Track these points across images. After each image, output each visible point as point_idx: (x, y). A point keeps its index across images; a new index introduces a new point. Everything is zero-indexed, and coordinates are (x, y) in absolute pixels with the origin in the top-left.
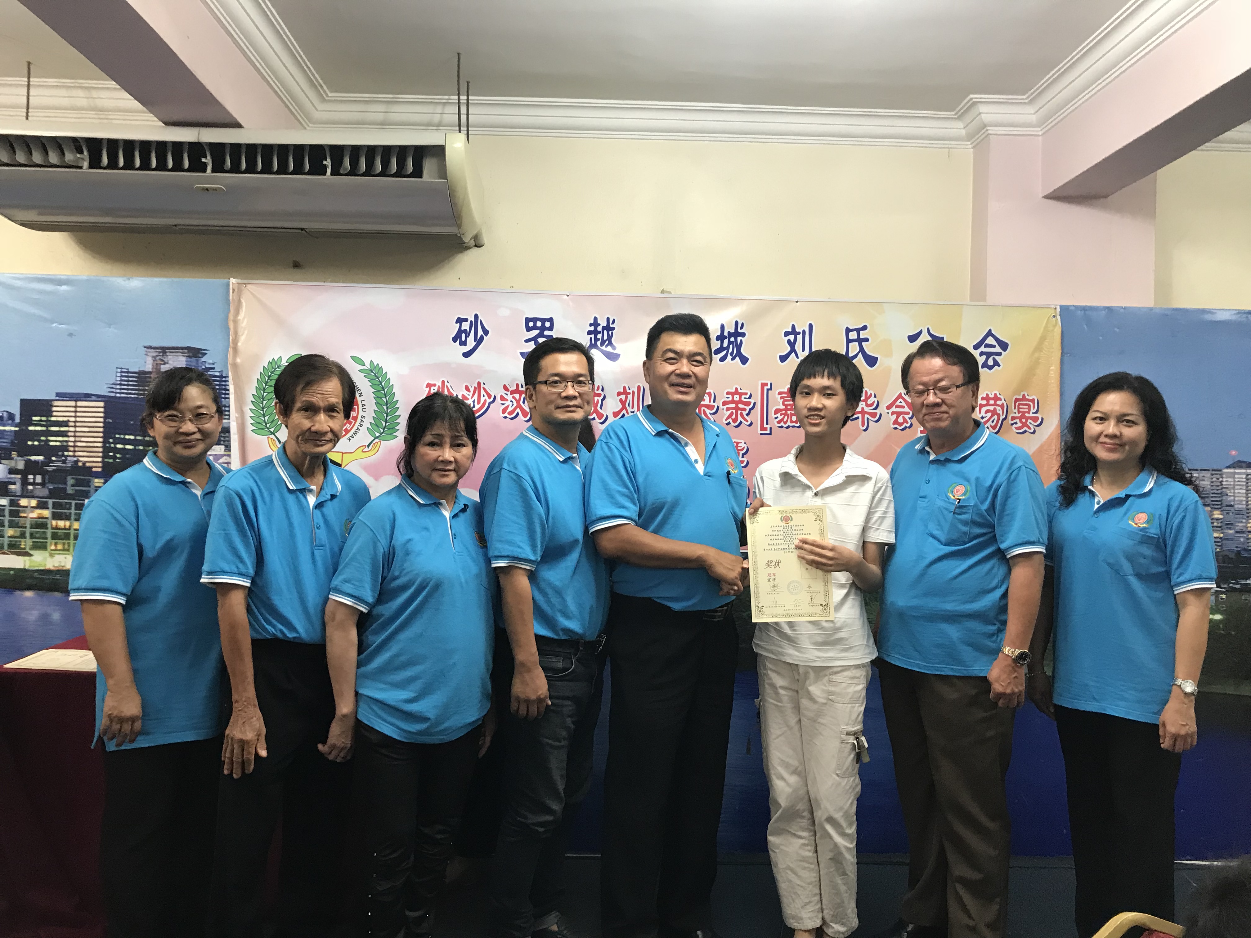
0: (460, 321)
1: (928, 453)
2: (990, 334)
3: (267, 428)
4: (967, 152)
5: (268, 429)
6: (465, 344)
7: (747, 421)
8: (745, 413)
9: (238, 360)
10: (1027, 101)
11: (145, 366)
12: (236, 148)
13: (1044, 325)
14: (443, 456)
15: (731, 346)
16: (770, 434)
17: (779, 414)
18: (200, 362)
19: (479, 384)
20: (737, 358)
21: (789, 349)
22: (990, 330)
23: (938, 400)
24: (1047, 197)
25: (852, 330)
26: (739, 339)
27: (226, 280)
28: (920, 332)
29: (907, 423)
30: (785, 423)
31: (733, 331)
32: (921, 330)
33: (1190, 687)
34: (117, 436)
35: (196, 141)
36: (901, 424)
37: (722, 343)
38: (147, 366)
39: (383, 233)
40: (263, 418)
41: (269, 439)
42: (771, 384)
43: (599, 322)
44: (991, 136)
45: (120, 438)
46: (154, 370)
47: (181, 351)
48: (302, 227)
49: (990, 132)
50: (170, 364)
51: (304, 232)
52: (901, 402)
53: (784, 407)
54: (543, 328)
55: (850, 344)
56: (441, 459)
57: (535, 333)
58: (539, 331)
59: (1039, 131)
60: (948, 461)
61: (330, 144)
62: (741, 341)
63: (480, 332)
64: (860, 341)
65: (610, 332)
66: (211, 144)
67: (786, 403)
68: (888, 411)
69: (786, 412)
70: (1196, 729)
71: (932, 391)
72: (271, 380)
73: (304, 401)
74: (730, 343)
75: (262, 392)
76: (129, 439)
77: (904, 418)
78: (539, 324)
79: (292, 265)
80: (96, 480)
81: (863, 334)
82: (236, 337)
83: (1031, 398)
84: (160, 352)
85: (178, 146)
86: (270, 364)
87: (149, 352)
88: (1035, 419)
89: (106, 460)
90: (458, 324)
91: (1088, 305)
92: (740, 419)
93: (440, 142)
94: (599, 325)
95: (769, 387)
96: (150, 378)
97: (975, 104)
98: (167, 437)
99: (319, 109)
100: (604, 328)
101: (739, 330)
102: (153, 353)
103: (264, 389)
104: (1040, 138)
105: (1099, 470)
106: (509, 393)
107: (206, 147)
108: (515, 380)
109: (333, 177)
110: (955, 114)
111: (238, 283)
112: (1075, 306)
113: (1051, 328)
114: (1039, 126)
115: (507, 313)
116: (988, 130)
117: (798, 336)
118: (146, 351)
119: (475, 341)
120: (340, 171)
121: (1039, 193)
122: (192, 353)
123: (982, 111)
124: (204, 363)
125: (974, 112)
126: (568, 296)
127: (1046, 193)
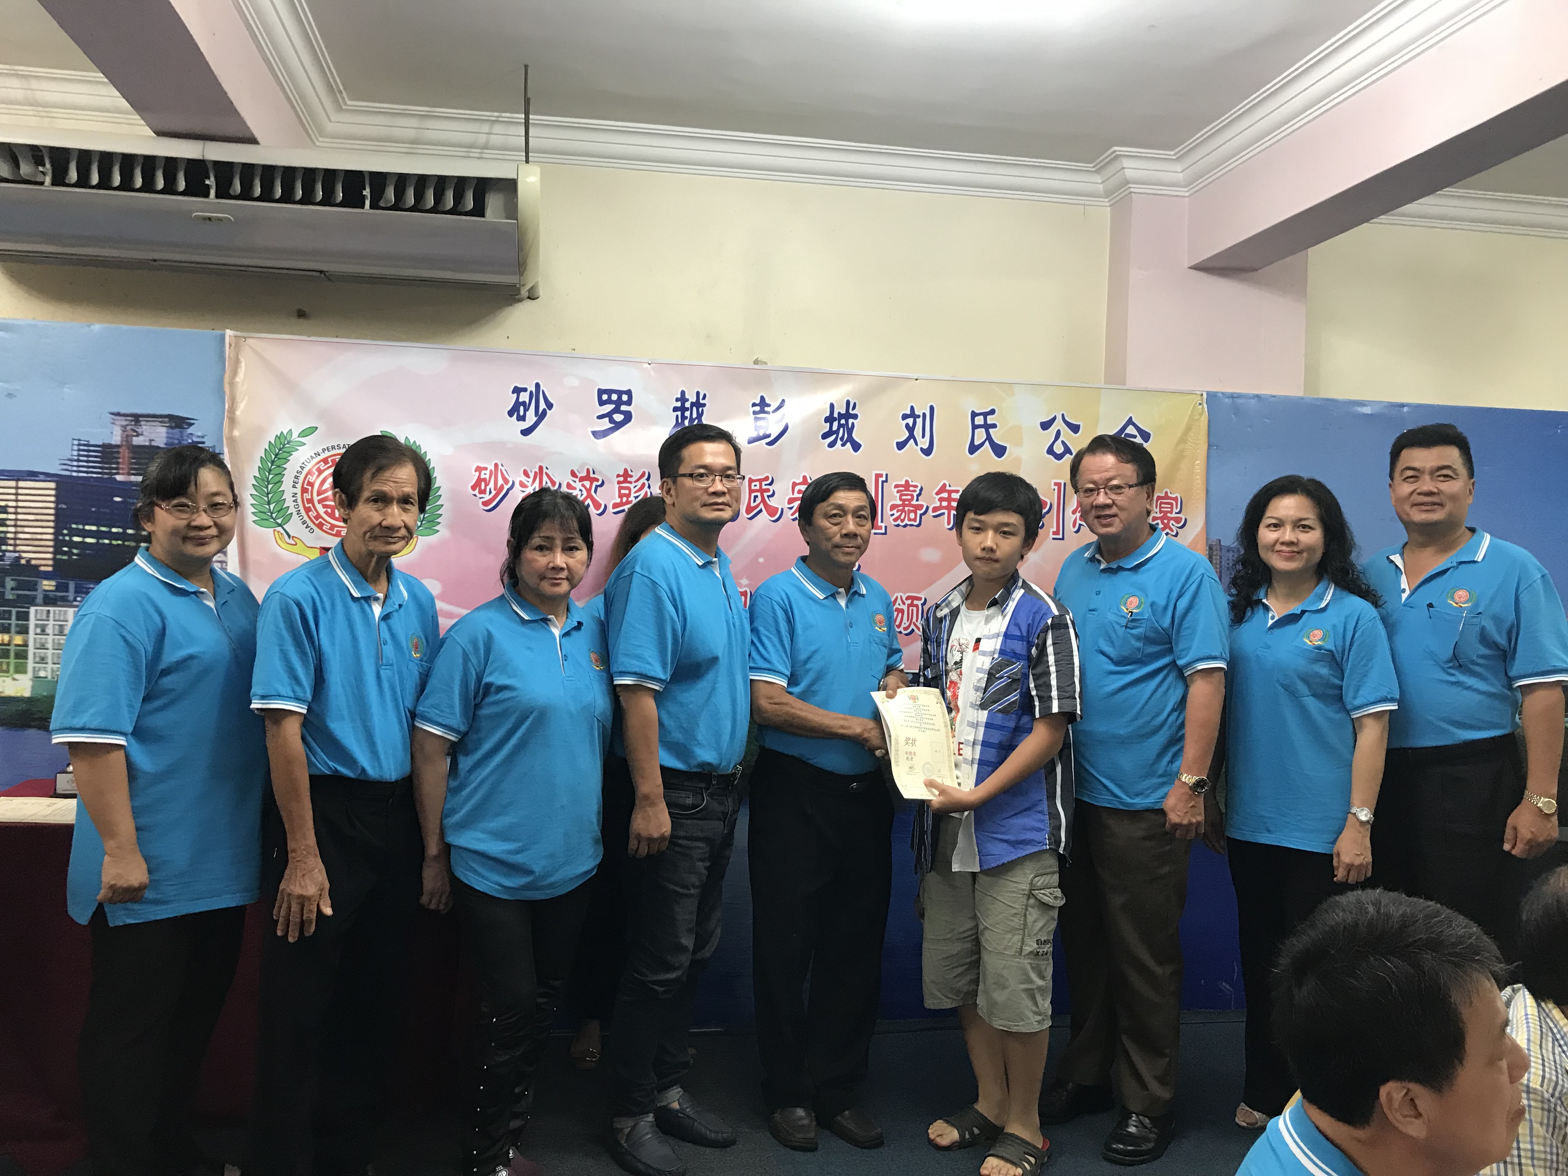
0: (517, 390)
2: (1130, 422)
3: (272, 518)
4: (1103, 211)
5: (274, 520)
6: (524, 420)
9: (236, 433)
10: (1175, 157)
11: (112, 438)
12: (248, 170)
13: (1189, 413)
15: (841, 430)
16: (885, 533)
17: (895, 511)
18: (185, 434)
19: (541, 468)
20: (849, 444)
21: (907, 434)
22: (1131, 418)
23: (1109, 501)
24: (1193, 267)
25: (979, 414)
26: (851, 421)
27: (222, 332)
28: (1054, 419)
30: (902, 521)
31: (843, 411)
32: (1055, 416)
33: (1365, 815)
34: (74, 526)
35: (200, 157)
37: (831, 427)
38: (114, 438)
39: (424, 280)
40: (267, 507)
41: (276, 532)
42: (887, 475)
43: (687, 397)
44: (1133, 194)
45: (77, 529)
46: (124, 443)
47: (160, 420)
48: (320, 268)
49: (1132, 190)
50: (146, 436)
51: (323, 275)
53: (901, 503)
54: (619, 402)
55: (976, 431)
57: (610, 407)
58: (614, 406)
59: (1184, 192)
61: (370, 170)
62: (853, 424)
63: (543, 405)
64: (987, 427)
65: (700, 409)
66: (216, 163)
67: (903, 497)
69: (904, 508)
70: (1371, 860)
71: (1102, 490)
72: (279, 459)
74: (840, 426)
75: (267, 474)
76: (90, 531)
78: (614, 397)
79: (296, 314)
80: (45, 582)
81: (990, 420)
82: (233, 404)
83: (1174, 496)
84: (131, 421)
85: (171, 164)
86: (277, 439)
87: (118, 420)
88: (1178, 520)
89: (59, 557)
90: (515, 395)
91: (1237, 391)
93: (512, 176)
94: (688, 400)
95: (884, 479)
96: (118, 452)
97: (1118, 156)
99: (333, 121)
100: (693, 404)
101: (851, 411)
102: (122, 421)
103: (270, 471)
104: (1187, 199)
105: (1274, 581)
106: (577, 480)
107: (210, 166)
108: (584, 464)
109: (372, 211)
110: (1093, 167)
111: (236, 336)
112: (1223, 393)
113: (1197, 417)
114: (1186, 187)
115: (575, 382)
116: (1130, 188)
117: (917, 420)
118: (113, 419)
119: (536, 416)
120: (382, 204)
121: (1186, 263)
122: (175, 422)
123: (1124, 166)
124: (190, 436)
125: (1116, 167)
126: (649, 364)
127: (1193, 263)
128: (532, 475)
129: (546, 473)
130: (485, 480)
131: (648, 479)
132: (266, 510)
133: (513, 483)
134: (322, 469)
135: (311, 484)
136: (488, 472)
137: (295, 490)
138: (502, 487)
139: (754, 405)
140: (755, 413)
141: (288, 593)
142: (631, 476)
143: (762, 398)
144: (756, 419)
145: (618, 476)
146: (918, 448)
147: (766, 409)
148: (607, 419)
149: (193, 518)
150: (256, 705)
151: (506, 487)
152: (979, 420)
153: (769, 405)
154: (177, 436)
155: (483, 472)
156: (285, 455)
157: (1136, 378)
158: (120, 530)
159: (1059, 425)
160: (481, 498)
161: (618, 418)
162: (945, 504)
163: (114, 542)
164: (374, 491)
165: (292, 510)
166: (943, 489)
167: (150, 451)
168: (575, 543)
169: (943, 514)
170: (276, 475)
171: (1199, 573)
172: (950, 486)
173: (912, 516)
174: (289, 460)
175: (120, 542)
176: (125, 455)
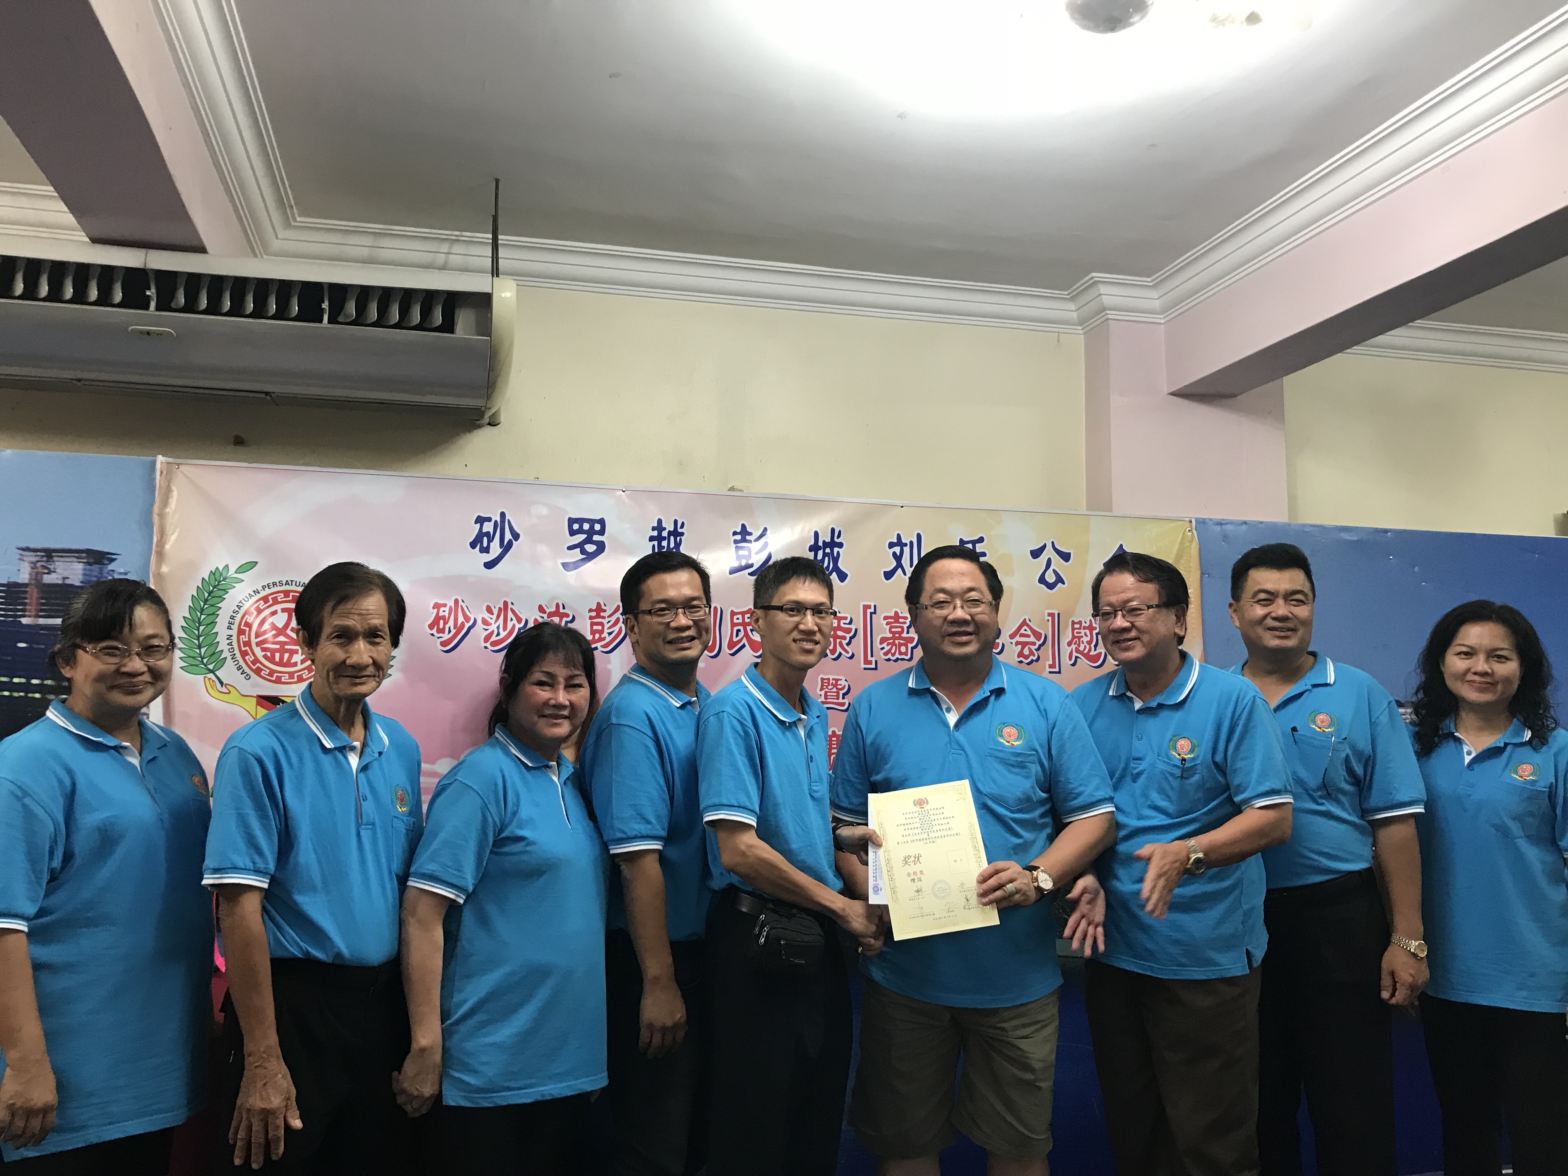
0: (480, 520)
3: (203, 664)
4: (1077, 340)
5: (205, 665)
6: (488, 552)
7: (847, 652)
8: (844, 642)
9: (165, 569)
11: (18, 575)
12: (194, 281)
13: (1179, 540)
14: (555, 699)
15: (827, 558)
16: (876, 669)
17: (886, 643)
18: (106, 571)
19: (506, 603)
21: (895, 564)
24: (1173, 394)
26: (836, 550)
27: (152, 458)
28: (1044, 546)
29: (1034, 655)
30: (893, 655)
31: (828, 540)
32: (1045, 544)
35: (142, 266)
36: (1026, 657)
38: (21, 576)
39: (383, 403)
40: (198, 651)
42: (875, 606)
43: (664, 525)
44: (1110, 321)
46: (33, 582)
47: (76, 555)
48: (270, 391)
49: (1110, 316)
50: (58, 573)
51: (268, 397)
52: (1025, 630)
53: (891, 635)
54: (591, 532)
56: (553, 702)
57: (582, 537)
58: (586, 536)
59: (1161, 318)
61: (331, 282)
62: (838, 553)
63: (508, 536)
65: (678, 538)
66: (159, 273)
67: (893, 630)
68: (1011, 641)
69: (894, 642)
72: (213, 597)
74: (825, 555)
75: (199, 614)
77: (1029, 649)
78: (586, 526)
79: (233, 440)
82: (162, 537)
85: (107, 273)
86: (212, 576)
87: (27, 556)
90: (478, 525)
91: (1224, 518)
92: (839, 649)
93: (487, 289)
94: (665, 529)
95: (872, 610)
96: (26, 592)
97: (1096, 283)
98: (100, 678)
99: (279, 237)
100: (670, 532)
101: (836, 540)
102: (31, 557)
104: (1162, 326)
107: (152, 275)
108: (553, 599)
109: (333, 326)
110: (1068, 295)
111: (167, 463)
112: (1211, 520)
113: (1188, 544)
114: (1162, 313)
115: (544, 511)
116: (1107, 314)
117: (905, 548)
118: (21, 555)
119: (501, 548)
120: (340, 319)
121: (1165, 390)
122: (93, 558)
123: (1102, 293)
124: (111, 572)
125: (1092, 293)
126: (624, 491)
127: (1174, 389)
128: (496, 612)
129: (511, 609)
130: (443, 617)
132: (196, 655)
133: (475, 620)
134: (262, 608)
136: (447, 609)
137: (230, 632)
138: (463, 625)
139: (735, 533)
140: (736, 542)
142: (605, 611)
143: (743, 526)
144: (737, 547)
145: (590, 610)
147: (748, 538)
148: (578, 550)
149: (124, 662)
150: (208, 880)
151: (467, 625)
153: (750, 534)
154: (96, 574)
155: (442, 609)
156: (220, 593)
157: (1122, 504)
158: (23, 680)
159: (1049, 553)
160: (438, 638)
161: (590, 548)
163: (16, 694)
164: (336, 626)
165: (226, 654)
167: (65, 591)
173: (903, 649)
175: (22, 694)
176: (33, 595)
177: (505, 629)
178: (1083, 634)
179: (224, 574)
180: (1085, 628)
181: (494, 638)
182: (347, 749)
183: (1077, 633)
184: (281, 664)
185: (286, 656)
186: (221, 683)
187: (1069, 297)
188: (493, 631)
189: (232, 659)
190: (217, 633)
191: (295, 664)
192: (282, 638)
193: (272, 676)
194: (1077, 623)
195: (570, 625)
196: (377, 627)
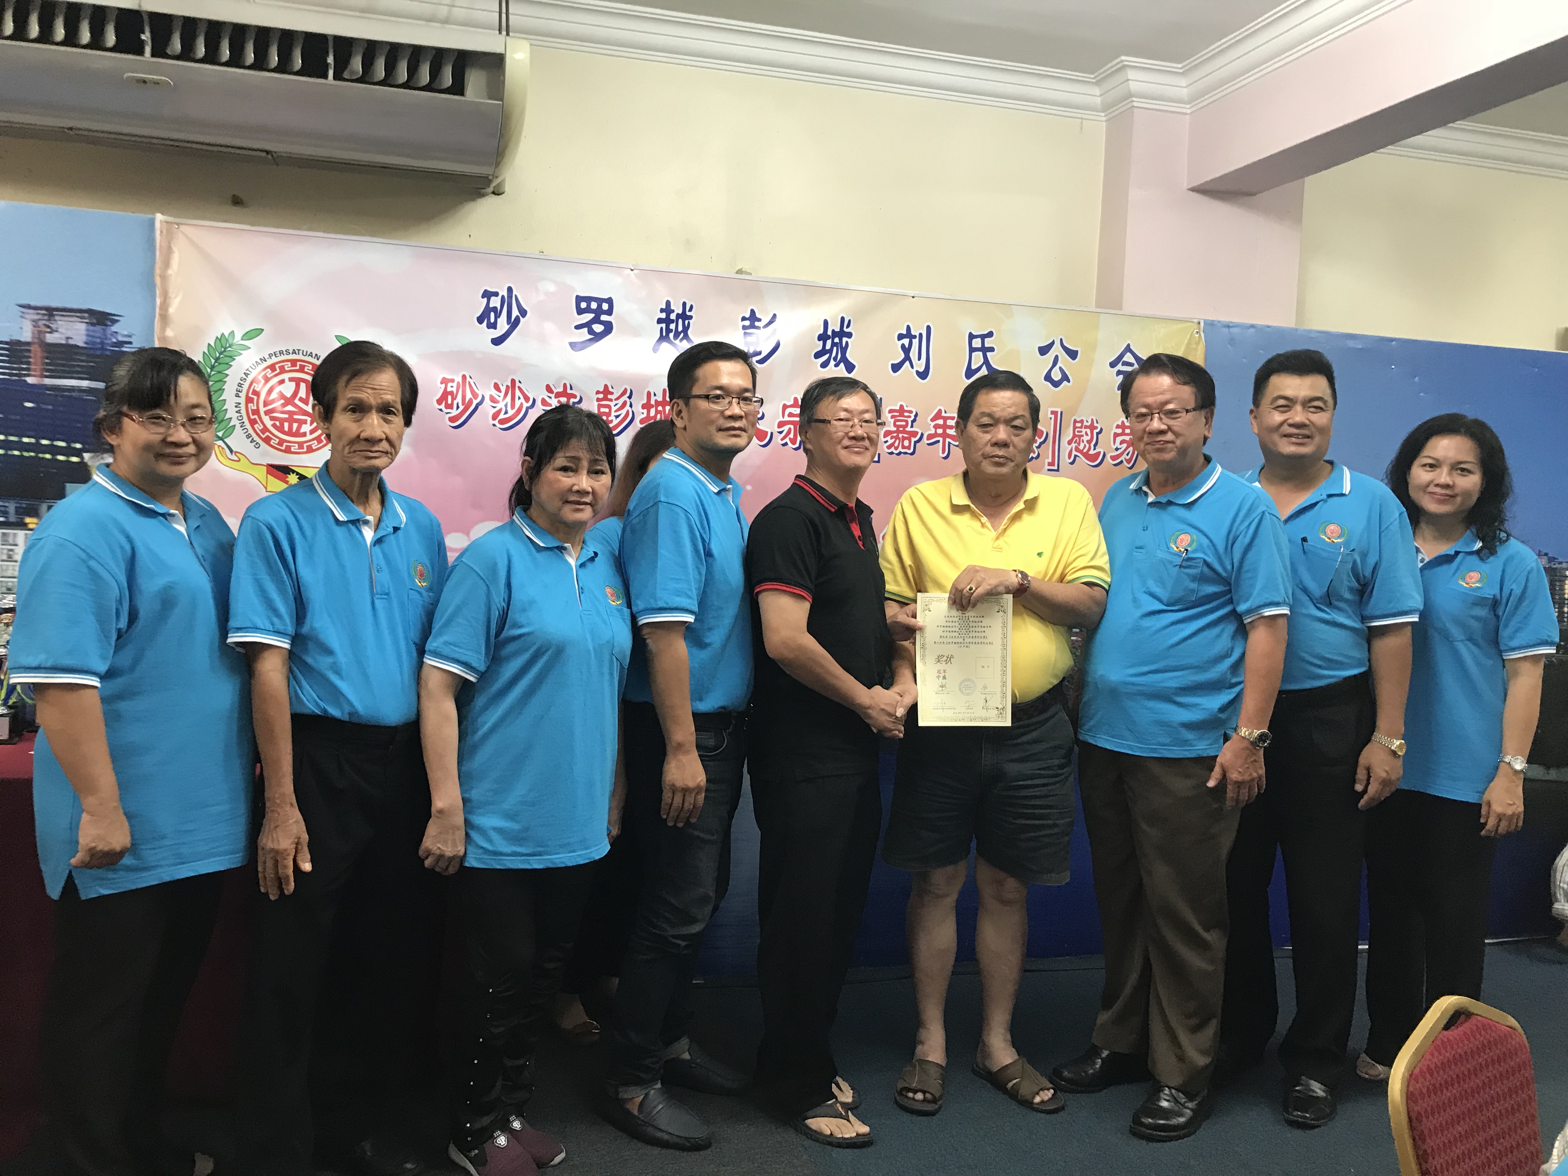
0: (487, 295)
1: (1146, 494)
2: (1128, 349)
4: (1099, 128)
6: (495, 328)
11: (21, 333)
12: (190, 25)
13: (1186, 341)
14: (578, 485)
15: (835, 348)
18: (109, 332)
19: (513, 381)
20: (842, 365)
21: (903, 356)
22: (1129, 345)
24: (1193, 190)
25: (976, 337)
26: (845, 340)
27: (150, 216)
28: (1053, 343)
30: (896, 448)
31: (837, 329)
32: (1054, 341)
35: (134, 7)
37: (824, 345)
38: (25, 334)
39: (387, 168)
43: (672, 307)
44: (1136, 110)
46: (36, 340)
47: (78, 314)
48: (268, 148)
49: (1135, 104)
50: (62, 333)
51: (269, 156)
53: (895, 429)
54: (599, 312)
55: (973, 354)
56: (576, 488)
57: (589, 316)
58: (592, 316)
59: (1187, 109)
60: (1170, 503)
61: (338, 33)
62: (847, 342)
63: (515, 312)
64: (985, 350)
65: (687, 322)
66: (154, 16)
67: (898, 423)
69: (898, 435)
72: (220, 364)
73: (349, 399)
74: (834, 344)
78: (594, 305)
79: (231, 201)
81: (988, 343)
82: (165, 299)
85: (99, 14)
86: (218, 340)
87: (28, 314)
90: (485, 299)
91: (1233, 321)
93: (499, 50)
94: (673, 311)
96: (29, 351)
97: (1124, 67)
100: (678, 316)
101: (845, 329)
102: (32, 315)
104: (1188, 117)
106: (553, 396)
107: (146, 17)
108: (561, 378)
109: (339, 83)
110: (1095, 78)
111: (167, 222)
112: (1219, 322)
113: (1194, 346)
114: (1188, 103)
115: (552, 288)
116: (1133, 101)
117: (914, 340)
118: (22, 312)
119: (508, 324)
120: (346, 75)
121: (1185, 184)
122: (95, 318)
123: (1129, 78)
124: (115, 334)
125: (1119, 78)
126: (632, 270)
127: (1195, 184)
128: (503, 389)
129: (519, 388)
130: (451, 393)
131: (630, 397)
133: (483, 397)
134: (269, 376)
135: (256, 393)
136: (455, 384)
137: (238, 400)
138: (471, 401)
139: (744, 319)
140: (744, 327)
141: (261, 518)
142: (612, 393)
143: (753, 312)
144: (745, 334)
145: (598, 392)
146: (914, 371)
147: (757, 324)
148: (586, 330)
151: (475, 402)
152: (977, 343)
153: (760, 320)
154: (98, 335)
155: (450, 384)
156: (227, 360)
157: (1132, 303)
158: (33, 440)
159: (1057, 350)
160: (447, 413)
161: (597, 328)
162: (940, 431)
163: (26, 454)
165: (234, 422)
166: (938, 415)
167: (67, 350)
168: (601, 465)
169: (938, 441)
170: (216, 382)
171: (1259, 511)
172: (945, 412)
173: (906, 443)
174: (231, 366)
175: (32, 454)
176: (36, 355)
177: (513, 407)
178: (1083, 433)
179: (230, 341)
180: (1086, 427)
181: (502, 416)
182: (361, 522)
183: (1078, 432)
184: (290, 433)
185: (295, 425)
186: (231, 451)
187: (1094, 81)
188: (500, 410)
189: (241, 427)
190: (225, 400)
191: (304, 434)
192: (290, 408)
193: (282, 445)
194: (1078, 422)
195: (576, 405)
196: (389, 403)
